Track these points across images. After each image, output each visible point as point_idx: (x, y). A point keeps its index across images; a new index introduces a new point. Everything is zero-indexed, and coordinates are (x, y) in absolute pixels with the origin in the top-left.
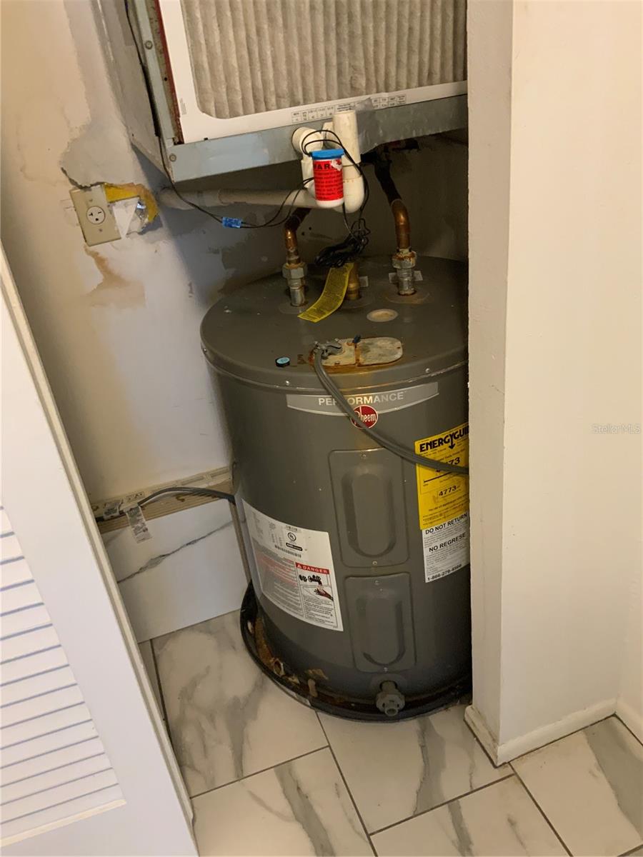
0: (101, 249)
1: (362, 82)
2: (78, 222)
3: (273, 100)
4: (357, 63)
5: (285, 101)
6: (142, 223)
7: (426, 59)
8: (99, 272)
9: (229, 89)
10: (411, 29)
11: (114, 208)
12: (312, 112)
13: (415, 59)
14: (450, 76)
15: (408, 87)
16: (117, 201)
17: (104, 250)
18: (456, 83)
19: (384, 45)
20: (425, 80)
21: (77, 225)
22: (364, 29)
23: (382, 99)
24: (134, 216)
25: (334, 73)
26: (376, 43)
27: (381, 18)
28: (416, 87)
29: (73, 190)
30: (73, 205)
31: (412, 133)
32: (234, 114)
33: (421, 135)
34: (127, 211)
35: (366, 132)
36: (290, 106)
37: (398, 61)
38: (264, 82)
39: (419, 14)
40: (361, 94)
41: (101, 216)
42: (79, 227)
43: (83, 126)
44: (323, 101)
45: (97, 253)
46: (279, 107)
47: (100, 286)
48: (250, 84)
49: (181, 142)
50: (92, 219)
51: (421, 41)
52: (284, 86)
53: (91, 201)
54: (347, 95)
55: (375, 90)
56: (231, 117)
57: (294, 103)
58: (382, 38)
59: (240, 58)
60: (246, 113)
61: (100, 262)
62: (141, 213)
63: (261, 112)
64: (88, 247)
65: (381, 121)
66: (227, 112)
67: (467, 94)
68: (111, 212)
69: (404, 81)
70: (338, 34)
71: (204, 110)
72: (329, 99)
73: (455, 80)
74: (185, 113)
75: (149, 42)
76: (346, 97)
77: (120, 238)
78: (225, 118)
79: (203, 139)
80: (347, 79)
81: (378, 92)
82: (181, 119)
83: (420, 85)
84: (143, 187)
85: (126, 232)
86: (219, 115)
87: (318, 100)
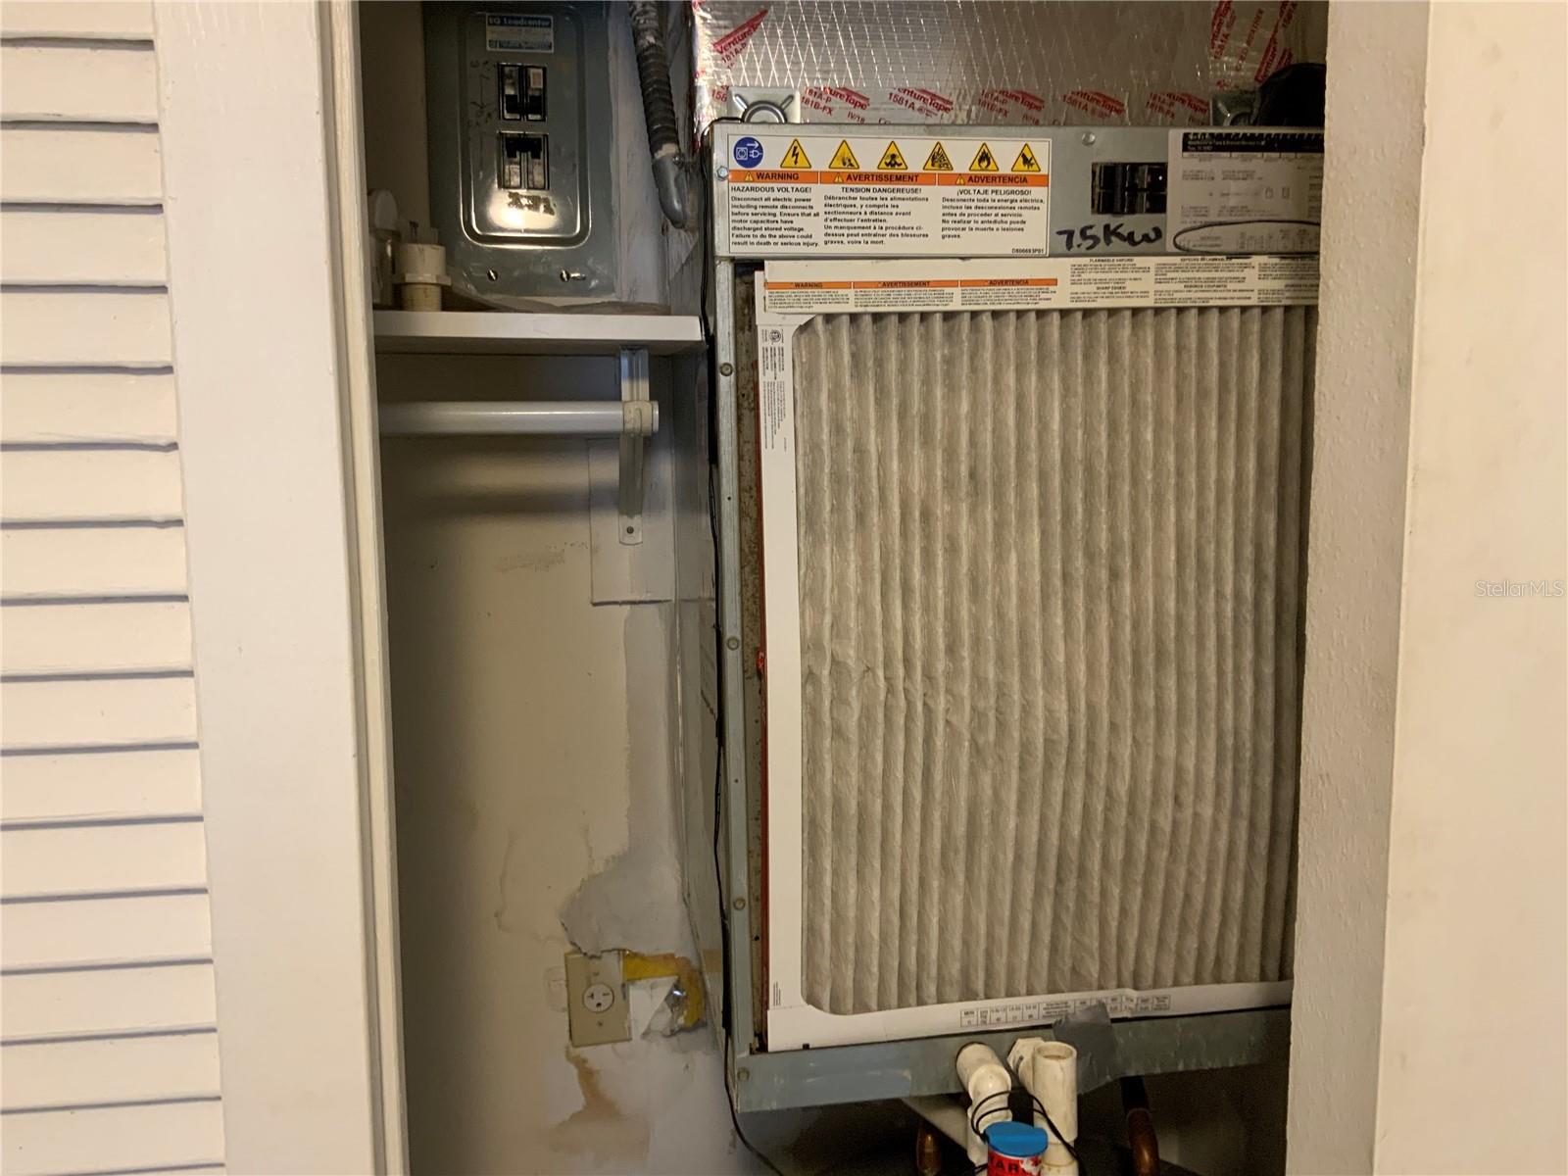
0: (592, 1054)
1: (1094, 969)
2: (565, 1005)
3: (931, 989)
4: (1087, 941)
5: (952, 991)
6: (673, 1021)
7: (1212, 940)
8: (580, 1091)
9: (860, 965)
10: (1188, 897)
11: (631, 987)
12: (997, 1011)
13: (1192, 943)
14: (1256, 971)
15: (1176, 983)
16: (640, 979)
17: (599, 1056)
18: (1264, 984)
19: (1136, 920)
20: (1207, 975)
21: (563, 1010)
22: (1104, 893)
23: (1126, 1000)
24: (662, 1005)
25: (1045, 955)
26: (1124, 912)
27: (1135, 882)
28: (1190, 984)
29: (569, 954)
30: (564, 977)
31: (1177, 1065)
32: (861, 1007)
33: (1193, 1067)
34: (651, 997)
35: (1091, 1059)
36: (961, 1001)
37: (1161, 941)
38: (921, 959)
39: (1203, 879)
40: (1090, 988)
41: (606, 1002)
42: (566, 1014)
43: (613, 857)
44: (1020, 995)
45: (585, 1061)
46: (940, 1001)
47: (575, 1117)
48: (896, 964)
49: (763, 1047)
50: (591, 1004)
51: (1205, 915)
52: (955, 969)
53: (597, 974)
54: (1063, 988)
55: (1114, 983)
56: (854, 1013)
57: (968, 994)
58: (1135, 908)
59: (884, 920)
60: (881, 1007)
61: (587, 1075)
62: (674, 1003)
63: (909, 1006)
64: (572, 1049)
65: (1121, 1041)
66: (850, 1002)
67: (1288, 1006)
68: (625, 996)
69: (1168, 972)
70: (1057, 894)
71: (812, 999)
72: (1030, 993)
73: (1263, 977)
74: (777, 1002)
75: (743, 900)
76: (1063, 992)
77: (629, 1039)
78: (844, 1014)
79: (801, 1047)
80: (1067, 964)
81: (1120, 985)
82: (769, 1012)
83: (1198, 980)
84: (688, 962)
85: (642, 1030)
86: (835, 1009)
87: (1009, 994)
